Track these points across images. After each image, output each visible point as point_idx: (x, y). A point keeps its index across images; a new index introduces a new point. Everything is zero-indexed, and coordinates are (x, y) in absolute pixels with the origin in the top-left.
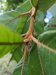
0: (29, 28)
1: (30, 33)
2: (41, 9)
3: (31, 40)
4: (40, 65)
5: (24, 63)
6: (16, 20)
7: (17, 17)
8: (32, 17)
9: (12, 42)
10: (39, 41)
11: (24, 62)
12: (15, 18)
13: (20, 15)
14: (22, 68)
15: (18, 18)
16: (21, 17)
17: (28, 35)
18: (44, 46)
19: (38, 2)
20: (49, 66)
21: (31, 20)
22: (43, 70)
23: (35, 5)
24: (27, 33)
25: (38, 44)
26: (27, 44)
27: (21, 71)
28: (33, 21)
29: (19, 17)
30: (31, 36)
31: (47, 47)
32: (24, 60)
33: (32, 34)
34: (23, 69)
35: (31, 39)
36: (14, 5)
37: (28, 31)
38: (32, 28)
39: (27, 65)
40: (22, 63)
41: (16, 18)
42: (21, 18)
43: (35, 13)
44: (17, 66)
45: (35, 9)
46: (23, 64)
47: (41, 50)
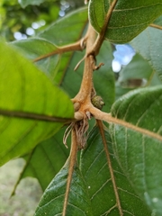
0: (82, 85)
1: (86, 98)
2: (114, 36)
3: (89, 115)
4: (111, 182)
5: (73, 177)
6: (46, 62)
7: (48, 54)
8: (88, 56)
9: (50, 114)
10: (113, 116)
11: (70, 173)
12: (42, 57)
13: (54, 49)
14: (65, 189)
15: (49, 59)
16: (58, 55)
17: (81, 104)
18: (129, 126)
19: (109, 19)
20: (143, 173)
21: (86, 65)
22: (117, 197)
23: (101, 25)
24: (78, 98)
25: (111, 123)
26: (79, 126)
27: (63, 197)
28: (91, 66)
29: (53, 55)
30: (89, 105)
31: (135, 128)
32: (71, 168)
33: (89, 99)
34: (69, 192)
35: (88, 113)
36: (24, 19)
37: (80, 92)
38: (88, 85)
39: (78, 181)
40: (66, 177)
41: (45, 58)
42: (58, 58)
43: (97, 46)
44: (52, 185)
45: (98, 37)
46: (69, 178)
47: (120, 137)
